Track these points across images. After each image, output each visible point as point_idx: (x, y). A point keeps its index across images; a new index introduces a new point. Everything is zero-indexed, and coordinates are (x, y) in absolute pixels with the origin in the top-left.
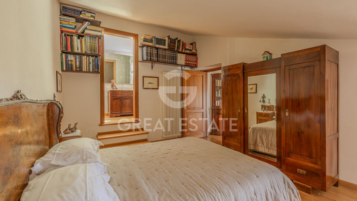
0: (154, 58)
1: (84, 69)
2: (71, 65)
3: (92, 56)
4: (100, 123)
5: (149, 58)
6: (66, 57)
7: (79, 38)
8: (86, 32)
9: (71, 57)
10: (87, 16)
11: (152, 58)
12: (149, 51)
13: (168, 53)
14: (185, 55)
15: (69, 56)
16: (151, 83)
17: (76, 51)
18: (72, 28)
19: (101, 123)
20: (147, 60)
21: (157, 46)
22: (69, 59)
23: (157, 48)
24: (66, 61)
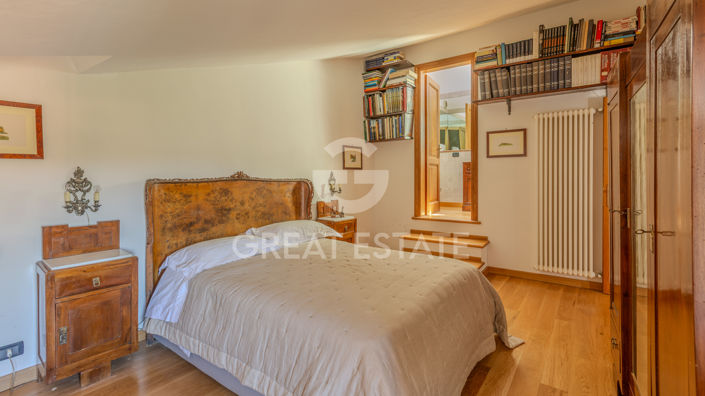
0: (501, 91)
1: (387, 136)
2: (375, 133)
3: (395, 116)
4: (413, 215)
5: (488, 93)
6: (369, 124)
7: (381, 95)
8: (389, 83)
9: (374, 123)
10: (391, 60)
11: (495, 92)
12: (487, 80)
13: (538, 70)
14: (599, 55)
15: (372, 122)
16: (505, 144)
17: (378, 113)
18: (375, 85)
19: (416, 215)
20: (484, 99)
21: (509, 61)
22: (372, 125)
23: (508, 68)
24: (370, 129)
